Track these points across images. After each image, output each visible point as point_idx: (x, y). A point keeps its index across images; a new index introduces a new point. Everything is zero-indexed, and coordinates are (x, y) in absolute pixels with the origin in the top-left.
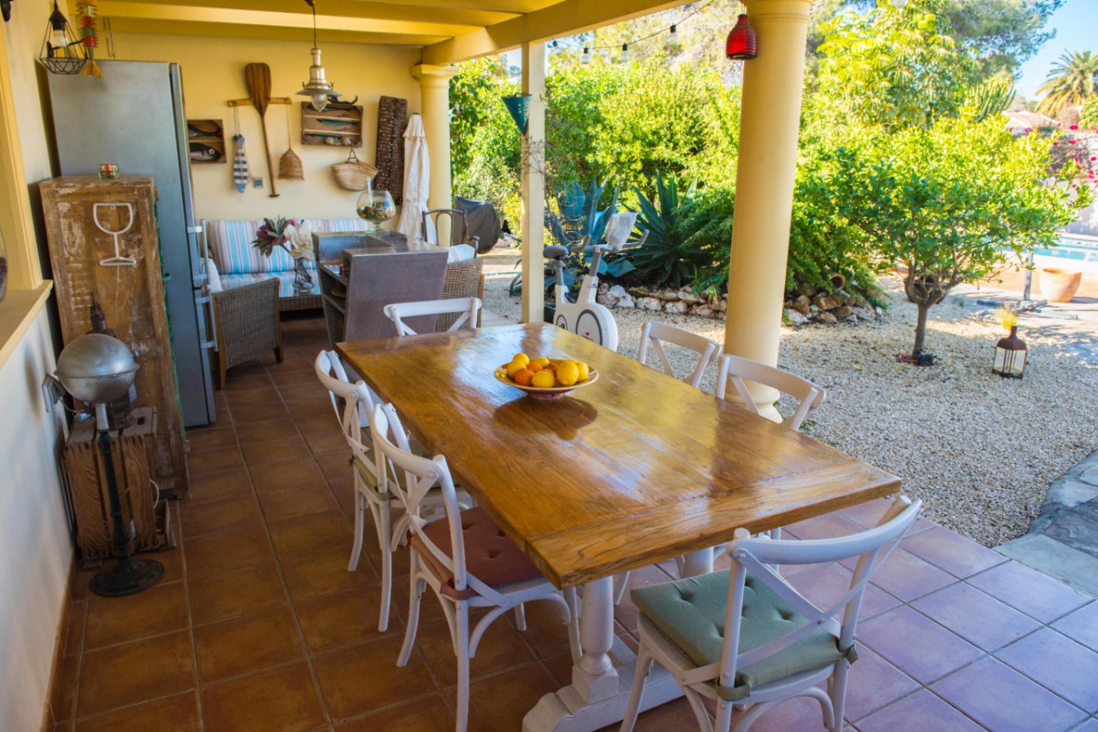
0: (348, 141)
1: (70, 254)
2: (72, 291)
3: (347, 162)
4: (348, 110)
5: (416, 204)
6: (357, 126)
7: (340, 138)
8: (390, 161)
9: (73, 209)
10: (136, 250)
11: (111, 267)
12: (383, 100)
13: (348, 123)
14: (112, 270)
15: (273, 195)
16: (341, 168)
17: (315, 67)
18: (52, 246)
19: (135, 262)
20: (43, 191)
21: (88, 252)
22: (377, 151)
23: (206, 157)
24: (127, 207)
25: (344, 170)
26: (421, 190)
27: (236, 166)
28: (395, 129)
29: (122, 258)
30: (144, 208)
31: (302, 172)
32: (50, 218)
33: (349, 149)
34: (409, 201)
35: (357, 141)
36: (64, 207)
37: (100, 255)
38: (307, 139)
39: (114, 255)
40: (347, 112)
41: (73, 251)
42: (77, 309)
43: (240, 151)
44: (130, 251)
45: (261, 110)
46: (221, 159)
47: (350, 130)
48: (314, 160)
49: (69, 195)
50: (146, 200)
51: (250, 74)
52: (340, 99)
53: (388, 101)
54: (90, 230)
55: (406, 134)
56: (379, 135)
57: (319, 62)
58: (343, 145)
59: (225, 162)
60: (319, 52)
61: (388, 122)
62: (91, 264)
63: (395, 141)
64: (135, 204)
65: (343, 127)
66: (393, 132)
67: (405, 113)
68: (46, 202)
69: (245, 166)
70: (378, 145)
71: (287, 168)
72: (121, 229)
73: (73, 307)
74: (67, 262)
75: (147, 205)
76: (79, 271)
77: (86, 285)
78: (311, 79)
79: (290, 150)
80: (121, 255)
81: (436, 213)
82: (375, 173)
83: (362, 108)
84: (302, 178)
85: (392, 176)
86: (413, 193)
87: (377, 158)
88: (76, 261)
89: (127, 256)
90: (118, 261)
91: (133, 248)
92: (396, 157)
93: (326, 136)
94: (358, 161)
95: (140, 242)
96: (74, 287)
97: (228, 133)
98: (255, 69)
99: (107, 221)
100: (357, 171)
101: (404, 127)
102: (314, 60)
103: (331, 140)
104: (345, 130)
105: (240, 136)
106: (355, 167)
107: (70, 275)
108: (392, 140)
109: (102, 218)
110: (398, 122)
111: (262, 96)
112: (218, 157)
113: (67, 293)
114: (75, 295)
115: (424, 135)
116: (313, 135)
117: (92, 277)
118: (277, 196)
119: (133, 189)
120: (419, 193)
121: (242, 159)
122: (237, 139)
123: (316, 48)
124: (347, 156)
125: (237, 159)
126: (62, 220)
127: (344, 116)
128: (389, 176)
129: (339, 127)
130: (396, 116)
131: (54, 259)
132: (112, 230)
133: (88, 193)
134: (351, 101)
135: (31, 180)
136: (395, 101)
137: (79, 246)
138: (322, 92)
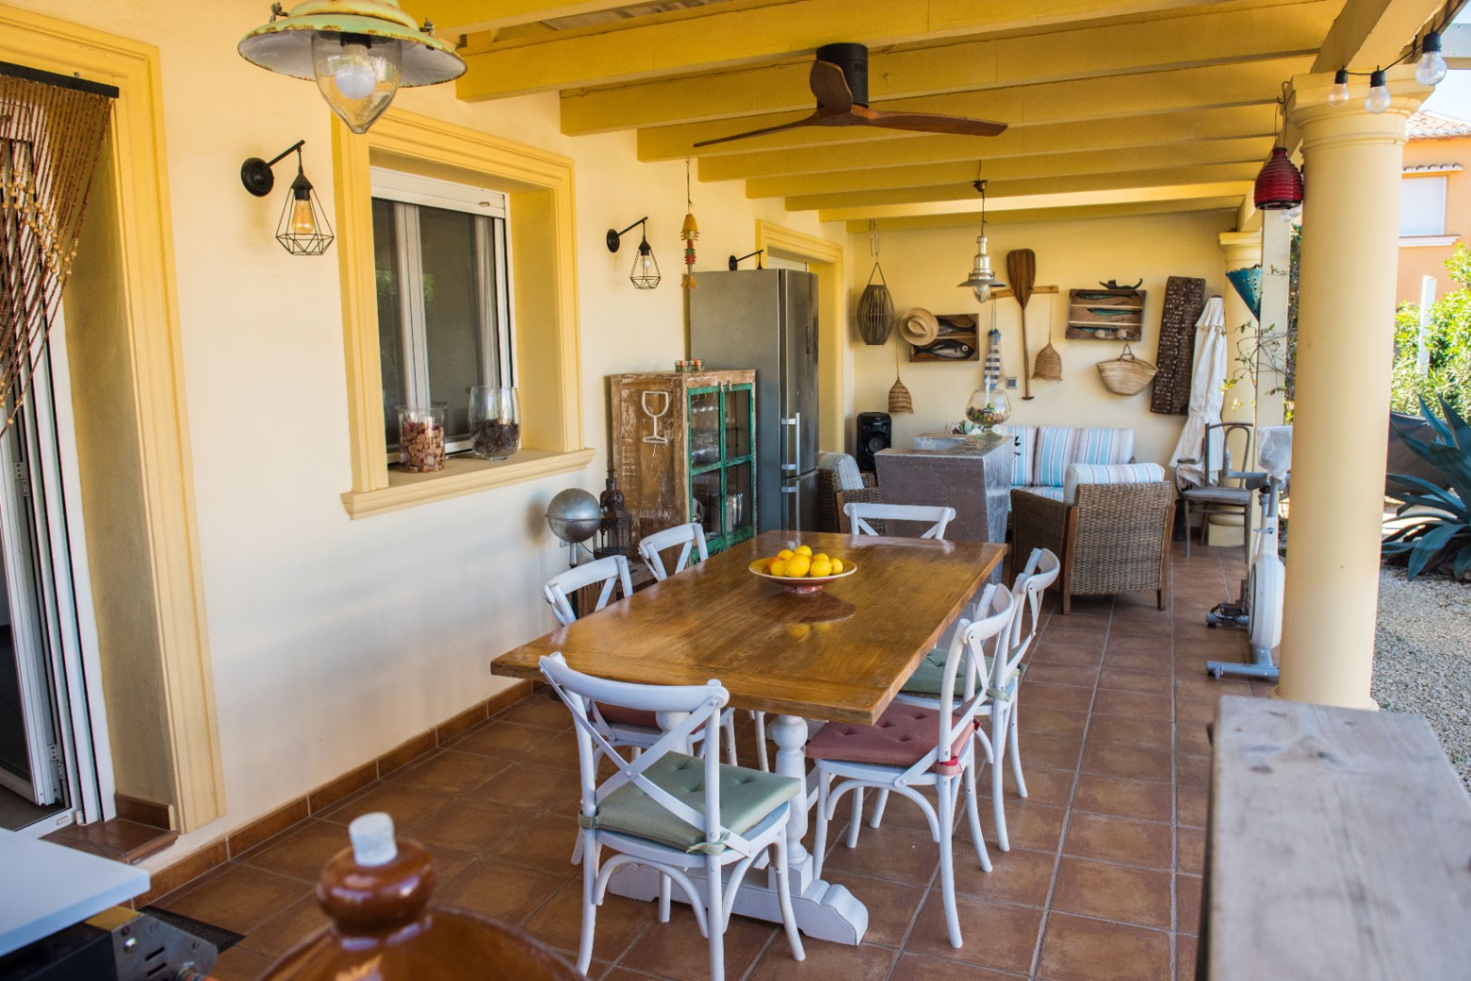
0: (1123, 334)
1: (626, 431)
2: (624, 461)
3: (1119, 360)
4: (1128, 296)
5: (1202, 414)
6: (1138, 314)
7: (1115, 330)
8: (1176, 358)
9: (630, 395)
10: (669, 431)
11: (651, 444)
12: (1172, 281)
13: (1126, 311)
14: (651, 445)
15: (1027, 398)
16: (1108, 366)
17: (979, 256)
18: (614, 424)
19: (666, 441)
20: (613, 381)
21: (637, 431)
22: (1160, 345)
23: (959, 354)
24: (664, 396)
25: (1112, 370)
26: (1210, 395)
27: (988, 364)
28: (1186, 317)
29: (658, 437)
30: (676, 396)
31: (1060, 371)
32: (615, 401)
33: (1124, 343)
34: (1193, 410)
35: (1135, 334)
36: (625, 393)
37: (645, 433)
38: (1073, 333)
39: (652, 434)
40: (1127, 299)
41: (628, 428)
42: (626, 476)
43: (994, 347)
44: (665, 432)
45: (1023, 302)
46: (973, 356)
47: (1129, 321)
48: (1078, 357)
49: (628, 384)
50: (678, 390)
51: (1012, 259)
52: (1119, 284)
53: (1179, 282)
54: (640, 413)
55: (1199, 324)
56: (1163, 324)
57: (984, 251)
58: (1117, 339)
59: (977, 359)
60: (985, 240)
61: (1177, 309)
62: (638, 440)
63: (1184, 333)
64: (671, 393)
65: (1120, 317)
66: (1182, 321)
67: (1201, 297)
68: (614, 389)
69: (997, 364)
70: (1161, 339)
71: (1044, 366)
72: (660, 413)
73: (624, 474)
74: (623, 437)
75: (678, 394)
76: (630, 445)
77: (633, 457)
78: (975, 269)
79: (1049, 345)
80: (658, 434)
81: (1227, 427)
82: (1153, 373)
83: (1144, 293)
84: (1058, 378)
85: (1178, 377)
86: (1200, 399)
87: (1159, 354)
88: (629, 437)
89: (662, 436)
90: (655, 439)
91: (667, 429)
92: (1184, 352)
93: (1096, 328)
94: (1133, 358)
95: (672, 424)
96: (625, 457)
97: (983, 329)
98: (1017, 255)
99: (651, 405)
100: (1130, 371)
101: (1198, 314)
102: (979, 249)
103: (1101, 334)
104: (1122, 320)
105: (996, 331)
106: (1129, 366)
107: (624, 448)
108: (1180, 331)
109: (648, 403)
110: (1191, 308)
111: (1024, 285)
112: (971, 354)
113: (621, 461)
114: (626, 464)
115: (1222, 323)
116: (1081, 328)
117: (638, 450)
118: (1032, 398)
119: (670, 380)
120: (1207, 401)
121: (994, 356)
122: (993, 334)
123: (982, 236)
124: (1121, 353)
125: (989, 356)
126: (623, 403)
127: (1122, 304)
128: (1173, 377)
129: (1114, 318)
130: (1187, 301)
131: (615, 434)
132: (655, 414)
133: (641, 383)
134: (1133, 285)
135: (608, 374)
136: (1188, 281)
137: (632, 425)
138: (984, 282)
